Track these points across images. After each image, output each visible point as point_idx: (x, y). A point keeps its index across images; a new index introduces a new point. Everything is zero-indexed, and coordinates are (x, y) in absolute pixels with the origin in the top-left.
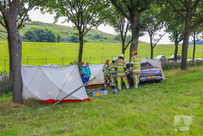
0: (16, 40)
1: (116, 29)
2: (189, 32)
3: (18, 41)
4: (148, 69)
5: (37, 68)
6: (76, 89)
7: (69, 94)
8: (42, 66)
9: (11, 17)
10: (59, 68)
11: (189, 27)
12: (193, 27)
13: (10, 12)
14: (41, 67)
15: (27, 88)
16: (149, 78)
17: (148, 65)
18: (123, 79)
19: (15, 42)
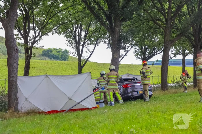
0: (15, 50)
1: (69, 39)
2: (169, 46)
3: (16, 50)
4: (139, 83)
5: (43, 77)
6: (86, 97)
7: (78, 102)
8: (49, 75)
9: (10, 26)
10: (70, 77)
11: (169, 41)
12: (173, 41)
13: (9, 20)
14: (49, 77)
15: (28, 99)
16: (140, 93)
17: (135, 80)
18: (116, 93)
19: (14, 51)
